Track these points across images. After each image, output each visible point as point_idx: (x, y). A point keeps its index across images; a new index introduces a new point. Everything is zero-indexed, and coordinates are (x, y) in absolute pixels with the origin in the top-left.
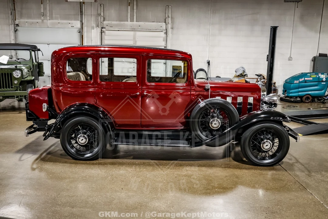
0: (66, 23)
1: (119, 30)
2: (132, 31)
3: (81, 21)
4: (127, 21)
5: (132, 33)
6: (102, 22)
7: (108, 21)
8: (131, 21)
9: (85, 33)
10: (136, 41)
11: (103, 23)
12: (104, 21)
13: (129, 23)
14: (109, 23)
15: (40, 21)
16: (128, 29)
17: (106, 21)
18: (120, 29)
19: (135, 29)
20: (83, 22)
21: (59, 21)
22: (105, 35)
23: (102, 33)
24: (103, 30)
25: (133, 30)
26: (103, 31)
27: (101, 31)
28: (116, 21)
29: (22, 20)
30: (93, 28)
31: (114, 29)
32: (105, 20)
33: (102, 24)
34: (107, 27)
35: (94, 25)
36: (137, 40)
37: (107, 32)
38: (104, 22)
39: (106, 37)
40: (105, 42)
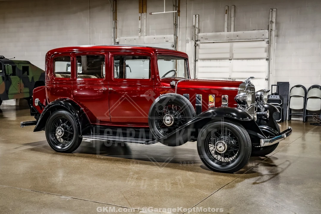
0: (161, 38)
1: (214, 43)
2: (229, 42)
3: (175, 34)
4: (224, 31)
5: (228, 45)
6: (197, 34)
7: (203, 33)
8: (228, 31)
9: (180, 47)
10: (233, 54)
11: (198, 36)
12: (199, 32)
13: (226, 33)
14: (204, 35)
15: (137, 37)
16: (224, 40)
17: (202, 33)
18: (215, 41)
19: (232, 40)
20: (178, 36)
21: (156, 36)
22: (199, 48)
23: (196, 46)
24: (197, 43)
25: (230, 41)
26: (197, 45)
27: (195, 43)
28: (212, 32)
29: (122, 38)
30: (187, 41)
31: (210, 41)
32: (200, 32)
33: (196, 37)
34: (202, 41)
35: (189, 39)
36: (234, 52)
37: (201, 45)
38: (199, 34)
39: (200, 51)
40: (200, 56)
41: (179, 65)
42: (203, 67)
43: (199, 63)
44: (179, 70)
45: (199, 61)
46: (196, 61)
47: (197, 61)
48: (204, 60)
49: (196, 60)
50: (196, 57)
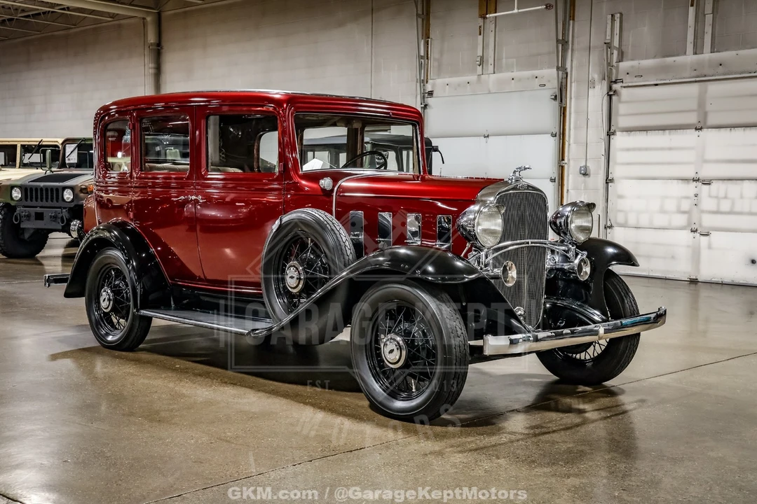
0: (528, 79)
1: (656, 85)
2: (696, 82)
3: (562, 68)
4: (685, 54)
5: (694, 89)
6: (614, 64)
7: (632, 60)
8: (695, 53)
9: (573, 100)
10: (706, 114)
11: (617, 68)
12: (620, 60)
13: (690, 58)
14: (632, 67)
15: (473, 78)
16: (684, 78)
17: (628, 60)
18: (661, 80)
19: (705, 76)
20: (569, 71)
21: (516, 74)
22: (620, 101)
23: (610, 96)
24: (615, 86)
25: (701, 78)
26: (615, 91)
27: (610, 88)
28: (655, 57)
29: (439, 81)
30: (591, 84)
31: (648, 81)
32: (624, 59)
33: (614, 71)
34: (628, 80)
35: (596, 76)
36: (708, 108)
37: (625, 93)
38: (621, 63)
39: (621, 108)
40: (621, 121)
41: (569, 145)
42: (628, 150)
43: (619, 140)
44: (569, 160)
45: (618, 133)
46: (610, 134)
47: (614, 133)
48: (629, 130)
49: (612, 131)
50: (612, 123)
